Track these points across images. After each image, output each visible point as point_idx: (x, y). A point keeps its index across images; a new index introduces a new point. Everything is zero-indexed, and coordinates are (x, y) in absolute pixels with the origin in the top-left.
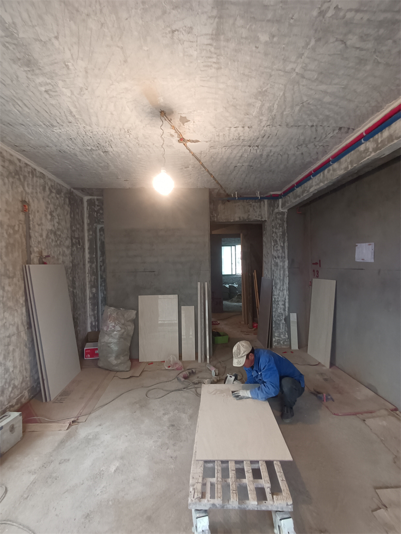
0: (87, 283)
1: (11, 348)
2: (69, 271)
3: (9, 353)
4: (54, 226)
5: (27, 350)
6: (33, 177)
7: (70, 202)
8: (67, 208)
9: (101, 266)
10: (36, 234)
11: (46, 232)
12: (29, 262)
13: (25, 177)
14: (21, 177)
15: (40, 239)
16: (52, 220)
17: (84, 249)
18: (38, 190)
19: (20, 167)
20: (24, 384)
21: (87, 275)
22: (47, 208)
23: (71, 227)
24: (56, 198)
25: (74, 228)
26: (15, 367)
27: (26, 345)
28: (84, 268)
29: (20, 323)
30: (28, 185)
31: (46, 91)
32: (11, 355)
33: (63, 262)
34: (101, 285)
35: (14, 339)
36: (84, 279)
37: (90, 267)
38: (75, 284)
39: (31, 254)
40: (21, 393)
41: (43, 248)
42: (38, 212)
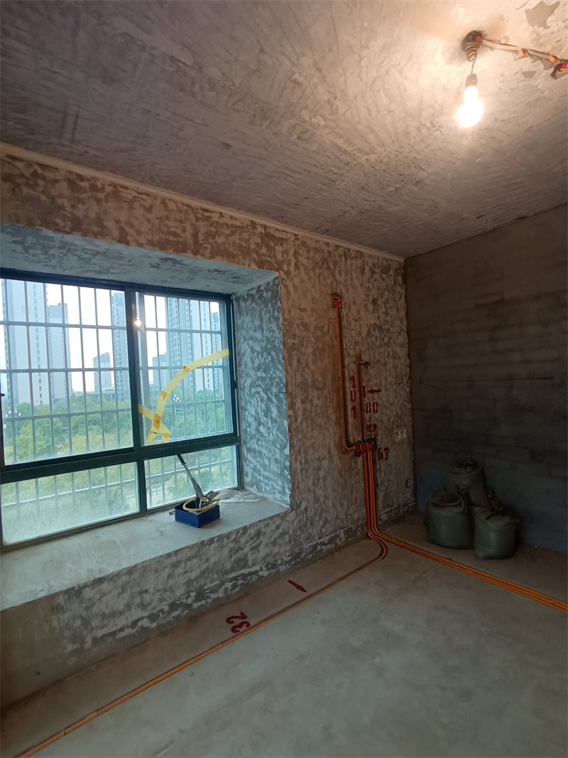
1: (321, 474)
2: (405, 379)
3: (319, 479)
4: (379, 318)
7: (404, 280)
8: (401, 290)
10: (353, 333)
11: (367, 329)
13: (335, 263)
15: (358, 338)
16: (374, 311)
18: (354, 275)
19: (329, 252)
20: (338, 521)
22: (367, 296)
23: (408, 314)
24: (381, 280)
26: (326, 497)
29: (332, 445)
30: (340, 272)
32: (321, 481)
33: (395, 368)
35: (325, 463)
39: (345, 358)
40: (335, 531)
41: (363, 349)
42: (354, 303)
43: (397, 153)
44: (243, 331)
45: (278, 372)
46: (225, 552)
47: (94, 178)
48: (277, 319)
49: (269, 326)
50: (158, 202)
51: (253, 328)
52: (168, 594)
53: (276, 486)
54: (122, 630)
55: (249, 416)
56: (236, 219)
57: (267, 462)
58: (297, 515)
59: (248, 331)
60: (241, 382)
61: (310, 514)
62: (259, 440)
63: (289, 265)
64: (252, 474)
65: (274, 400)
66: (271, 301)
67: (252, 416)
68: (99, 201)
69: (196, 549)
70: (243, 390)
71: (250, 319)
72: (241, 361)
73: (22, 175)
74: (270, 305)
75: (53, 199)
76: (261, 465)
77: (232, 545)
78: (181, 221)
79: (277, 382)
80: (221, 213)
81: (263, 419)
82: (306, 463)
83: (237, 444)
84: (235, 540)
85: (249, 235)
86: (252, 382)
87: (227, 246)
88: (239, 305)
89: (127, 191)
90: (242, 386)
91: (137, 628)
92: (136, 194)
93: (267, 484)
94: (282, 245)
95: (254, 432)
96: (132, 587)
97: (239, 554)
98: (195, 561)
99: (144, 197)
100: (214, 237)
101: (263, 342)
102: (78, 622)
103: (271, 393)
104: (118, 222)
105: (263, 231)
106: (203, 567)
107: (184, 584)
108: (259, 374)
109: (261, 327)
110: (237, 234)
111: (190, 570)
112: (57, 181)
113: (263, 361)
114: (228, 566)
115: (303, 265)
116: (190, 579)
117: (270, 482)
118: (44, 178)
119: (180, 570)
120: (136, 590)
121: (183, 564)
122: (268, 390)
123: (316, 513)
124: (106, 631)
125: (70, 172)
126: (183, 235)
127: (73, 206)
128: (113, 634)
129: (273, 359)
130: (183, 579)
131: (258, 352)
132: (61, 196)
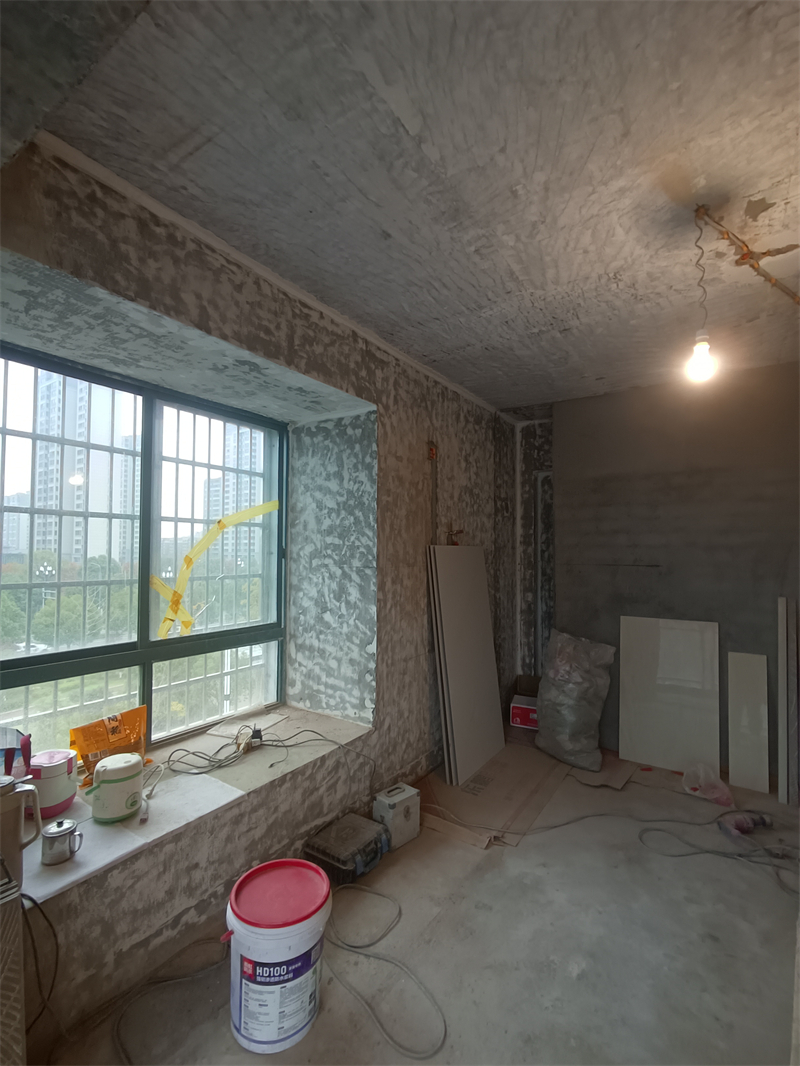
0: (518, 583)
1: (407, 679)
2: (490, 557)
3: (404, 687)
4: (470, 479)
5: (427, 688)
6: (444, 401)
7: (494, 435)
8: (490, 447)
9: (543, 552)
10: (445, 495)
11: (459, 491)
12: (434, 541)
14: (429, 403)
15: (450, 503)
16: (467, 470)
17: (514, 519)
18: (450, 420)
19: (428, 388)
20: (421, 744)
21: (518, 567)
22: (461, 450)
23: (495, 478)
24: (473, 432)
25: (499, 482)
26: (410, 712)
27: (425, 679)
28: (514, 554)
29: (419, 642)
30: (436, 415)
31: (476, 251)
32: (406, 689)
33: (482, 543)
34: (542, 587)
35: (411, 664)
36: (513, 574)
37: (525, 552)
38: (498, 582)
39: (437, 527)
40: (417, 757)
41: (454, 518)
42: (448, 457)
43: (565, 295)
44: (303, 477)
45: (364, 540)
46: (298, 796)
47: (173, 225)
48: (369, 467)
49: (354, 475)
50: (250, 281)
51: (324, 474)
52: (224, 866)
53: (347, 698)
54: (159, 933)
55: (305, 598)
56: (337, 325)
57: (333, 664)
58: (380, 737)
59: (313, 479)
60: (294, 549)
61: (393, 734)
62: (321, 632)
63: (388, 397)
64: (303, 683)
65: (355, 576)
66: (360, 441)
67: (311, 599)
68: (176, 261)
69: (264, 794)
70: (295, 561)
71: (320, 462)
72: (296, 518)
73: (73, 194)
74: (357, 447)
75: (114, 242)
76: (322, 669)
77: (307, 784)
78: (275, 314)
79: (362, 553)
80: (321, 313)
81: (332, 603)
82: (392, 664)
83: (280, 639)
84: (312, 777)
85: (349, 350)
86: (316, 550)
87: (325, 360)
88: (299, 440)
89: (214, 255)
90: (295, 555)
91: (179, 927)
92: (225, 263)
93: (331, 696)
94: (382, 369)
95: (312, 622)
96: (177, 862)
97: (314, 798)
98: (261, 812)
99: (234, 268)
100: (311, 345)
101: (342, 496)
102: (97, 930)
103: (351, 568)
104: (199, 297)
105: (364, 348)
106: (271, 821)
107: (246, 849)
108: (329, 540)
109: (339, 476)
110: (337, 345)
111: (254, 826)
112: (123, 216)
113: (338, 522)
114: (300, 816)
115: (402, 399)
116: (253, 840)
117: (338, 693)
118: (104, 207)
119: (243, 828)
120: (184, 865)
121: (246, 819)
122: (345, 563)
123: (399, 733)
124: (137, 938)
125: (143, 208)
126: (276, 334)
127: (142, 260)
128: (145, 942)
129: (357, 521)
130: (244, 842)
131: (331, 510)
132: (126, 240)
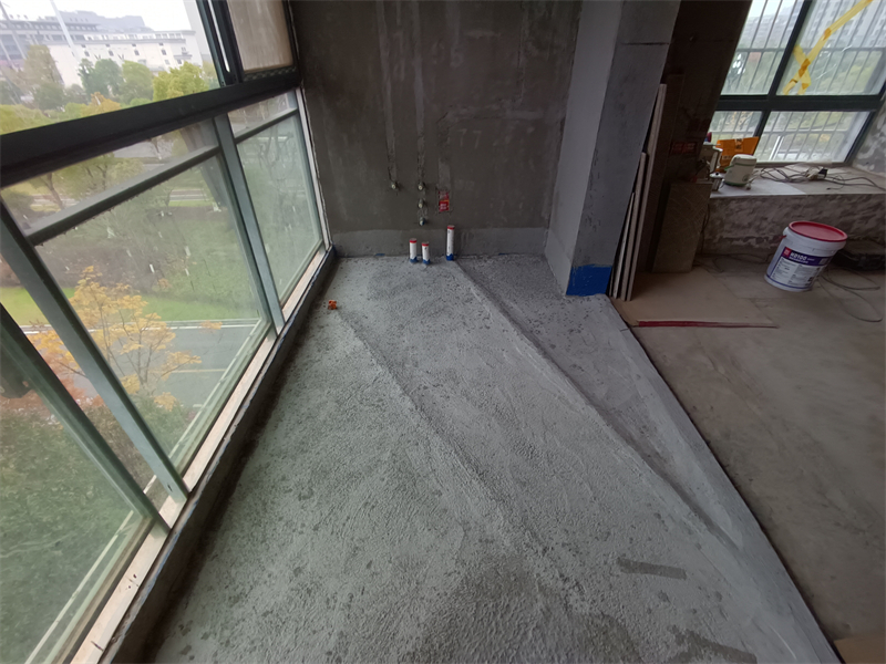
64: (876, 151)
69: (817, 200)
77: (848, 207)
83: (874, 110)
84: (854, 205)
91: (746, 243)
96: (759, 212)
97: (849, 218)
98: (811, 209)
111: (804, 215)
119: (797, 213)
120: (761, 215)
121: (800, 209)
124: (730, 236)
128: (732, 240)
